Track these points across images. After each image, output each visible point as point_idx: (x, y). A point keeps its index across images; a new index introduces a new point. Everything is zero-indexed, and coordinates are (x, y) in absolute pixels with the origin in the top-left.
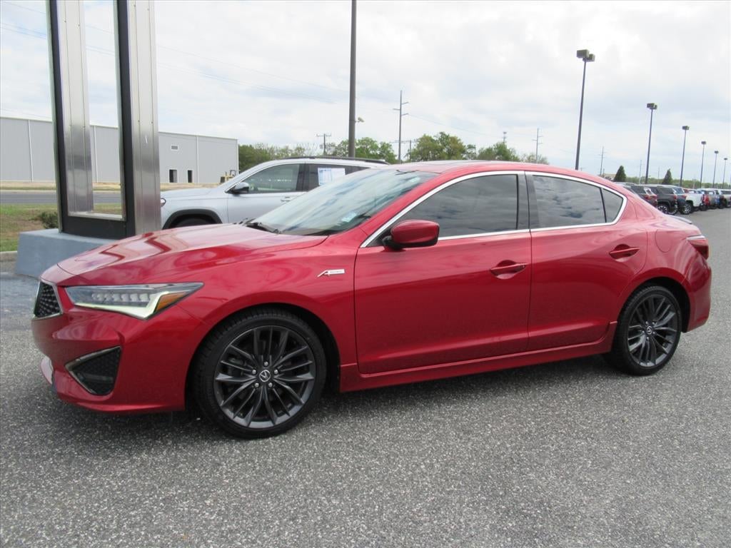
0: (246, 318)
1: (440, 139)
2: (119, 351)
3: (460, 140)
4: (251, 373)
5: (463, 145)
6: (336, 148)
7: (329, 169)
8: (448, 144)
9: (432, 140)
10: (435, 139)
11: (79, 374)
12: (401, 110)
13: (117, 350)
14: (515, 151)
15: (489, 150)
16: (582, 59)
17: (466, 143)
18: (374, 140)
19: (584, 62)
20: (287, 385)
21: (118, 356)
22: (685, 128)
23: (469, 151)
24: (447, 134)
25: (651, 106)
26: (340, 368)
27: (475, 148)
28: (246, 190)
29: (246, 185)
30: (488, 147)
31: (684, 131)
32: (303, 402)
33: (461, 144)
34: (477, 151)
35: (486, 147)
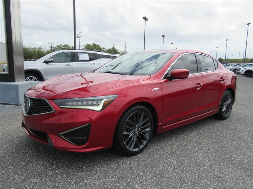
0: (132, 108)
1: (93, 45)
2: (90, 125)
3: (100, 46)
4: (132, 130)
5: (101, 47)
6: (55, 48)
7: (82, 54)
8: (96, 47)
9: (90, 46)
10: (91, 45)
11: (67, 137)
12: (79, 35)
13: (89, 125)
14: (118, 50)
15: (110, 50)
16: (144, 20)
17: (102, 47)
18: (69, 45)
19: (145, 21)
20: (143, 133)
21: (89, 127)
22: (172, 43)
23: (103, 50)
24: (95, 43)
25: (163, 36)
26: (158, 125)
27: (105, 49)
28: (52, 62)
29: (52, 60)
30: (109, 49)
31: (172, 44)
32: (147, 139)
33: (100, 47)
34: (106, 50)
35: (109, 48)
